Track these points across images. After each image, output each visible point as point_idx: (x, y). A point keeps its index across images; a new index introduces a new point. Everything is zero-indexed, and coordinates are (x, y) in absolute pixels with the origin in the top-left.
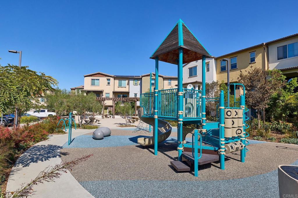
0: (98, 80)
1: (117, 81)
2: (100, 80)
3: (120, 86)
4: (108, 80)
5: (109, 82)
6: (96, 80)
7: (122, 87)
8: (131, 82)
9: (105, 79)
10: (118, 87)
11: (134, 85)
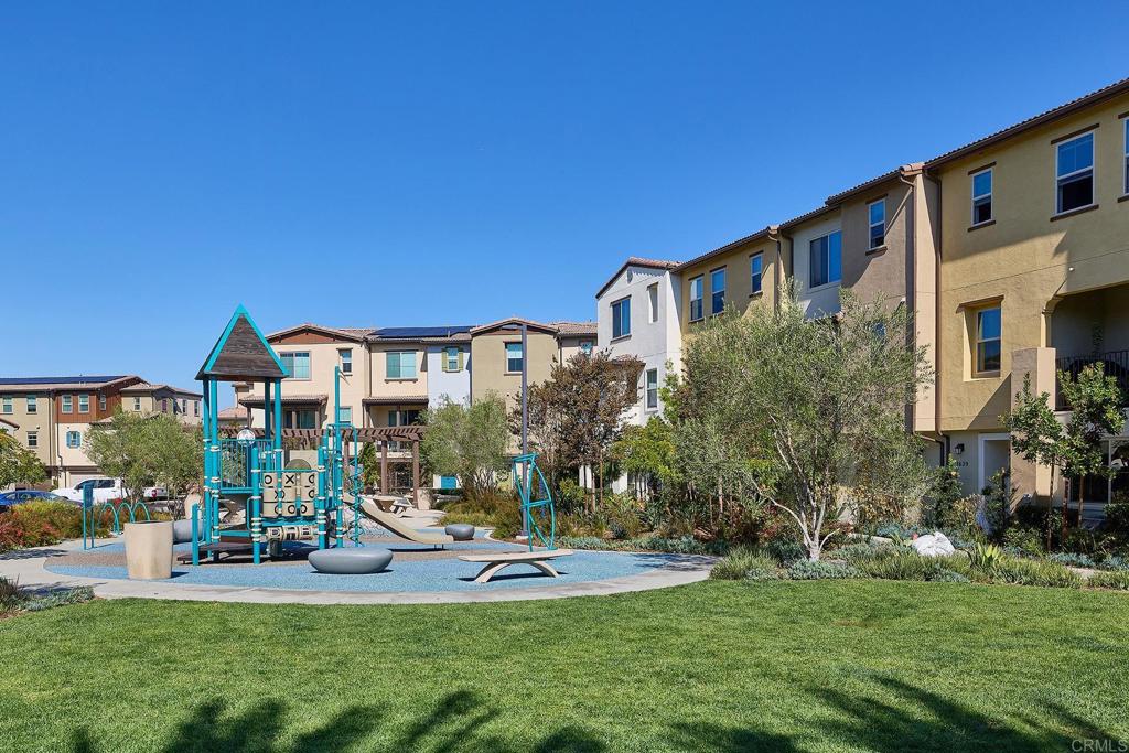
0: (306, 354)
1: (380, 358)
2: (313, 355)
3: (393, 374)
4: (345, 352)
5: (347, 361)
6: (298, 355)
7: (401, 381)
8: (436, 359)
9: (331, 349)
10: (387, 381)
11: (444, 369)
